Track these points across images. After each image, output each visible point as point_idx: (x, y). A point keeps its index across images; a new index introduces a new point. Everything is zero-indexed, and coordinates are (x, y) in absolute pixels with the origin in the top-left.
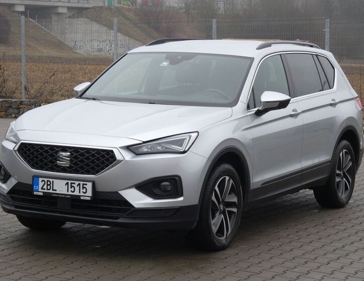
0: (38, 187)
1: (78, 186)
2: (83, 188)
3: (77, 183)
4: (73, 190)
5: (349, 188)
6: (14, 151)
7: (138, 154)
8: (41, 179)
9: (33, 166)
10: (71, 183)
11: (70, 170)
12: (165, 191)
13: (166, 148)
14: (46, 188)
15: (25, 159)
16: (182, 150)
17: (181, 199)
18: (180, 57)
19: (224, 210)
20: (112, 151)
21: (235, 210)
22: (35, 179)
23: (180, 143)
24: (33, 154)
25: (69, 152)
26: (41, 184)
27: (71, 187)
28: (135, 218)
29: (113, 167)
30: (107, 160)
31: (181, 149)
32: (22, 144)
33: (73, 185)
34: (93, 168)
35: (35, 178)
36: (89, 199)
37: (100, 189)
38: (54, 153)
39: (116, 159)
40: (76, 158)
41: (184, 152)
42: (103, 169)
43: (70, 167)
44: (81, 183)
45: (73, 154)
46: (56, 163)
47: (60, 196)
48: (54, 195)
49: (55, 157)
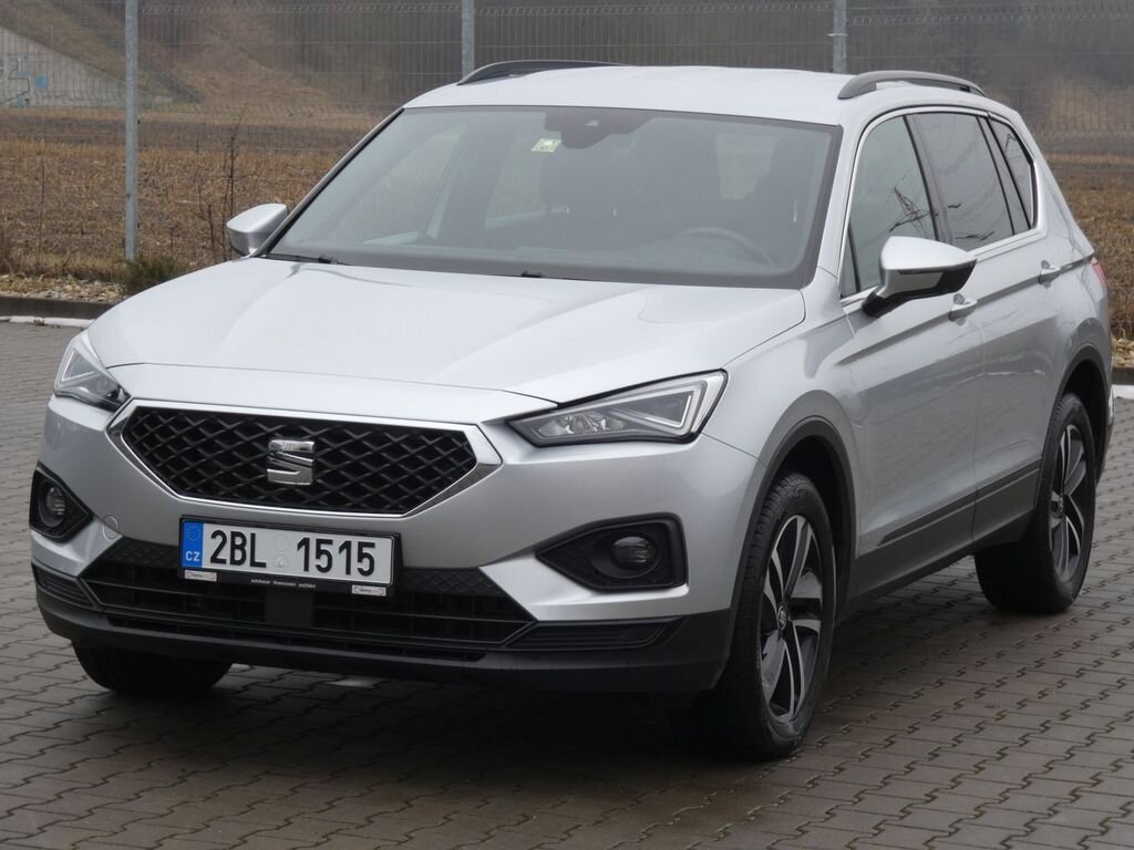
0: (198, 554)
1: (341, 549)
2: (361, 556)
3: (339, 540)
4: (323, 562)
5: (1081, 548)
6: (110, 432)
7: (541, 445)
8: (209, 529)
9: (180, 487)
10: (319, 542)
11: (314, 498)
12: (627, 564)
13: (629, 424)
14: (228, 558)
15: (151, 461)
16: (682, 432)
17: (682, 591)
18: (594, 123)
19: (789, 625)
20: (461, 436)
21: (815, 625)
22: (189, 528)
23: (674, 406)
24: (178, 443)
25: (310, 439)
26: (210, 545)
27: (319, 553)
28: (536, 656)
29: (462, 487)
30: (444, 463)
31: (680, 428)
32: (140, 411)
33: (324, 547)
34: (394, 492)
35: (186, 525)
36: (381, 592)
37: (415, 558)
38: (257, 440)
39: (474, 461)
40: (335, 456)
41: (689, 438)
42: (428, 493)
43: (315, 488)
44: (355, 541)
45: (324, 444)
46: (262, 476)
47: (280, 583)
48: (257, 581)
49: (261, 455)
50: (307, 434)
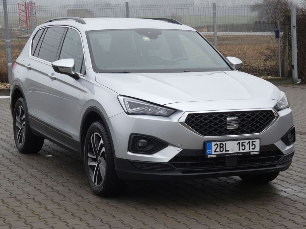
0: (211, 150)
1: (248, 144)
2: (252, 145)
3: (247, 141)
4: (244, 148)
6: (179, 122)
8: (213, 144)
9: (203, 133)
11: (238, 132)
14: (219, 150)
22: (207, 144)
26: (214, 148)
27: (242, 145)
32: (190, 115)
33: (243, 144)
36: (257, 153)
38: (223, 118)
40: (244, 120)
43: (239, 129)
44: (251, 141)
45: (241, 117)
46: (225, 128)
47: (233, 155)
48: (227, 155)
49: (225, 122)
50: (236, 115)
